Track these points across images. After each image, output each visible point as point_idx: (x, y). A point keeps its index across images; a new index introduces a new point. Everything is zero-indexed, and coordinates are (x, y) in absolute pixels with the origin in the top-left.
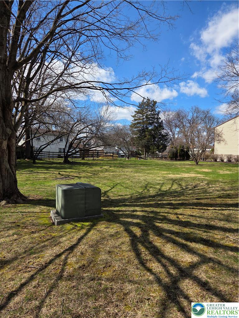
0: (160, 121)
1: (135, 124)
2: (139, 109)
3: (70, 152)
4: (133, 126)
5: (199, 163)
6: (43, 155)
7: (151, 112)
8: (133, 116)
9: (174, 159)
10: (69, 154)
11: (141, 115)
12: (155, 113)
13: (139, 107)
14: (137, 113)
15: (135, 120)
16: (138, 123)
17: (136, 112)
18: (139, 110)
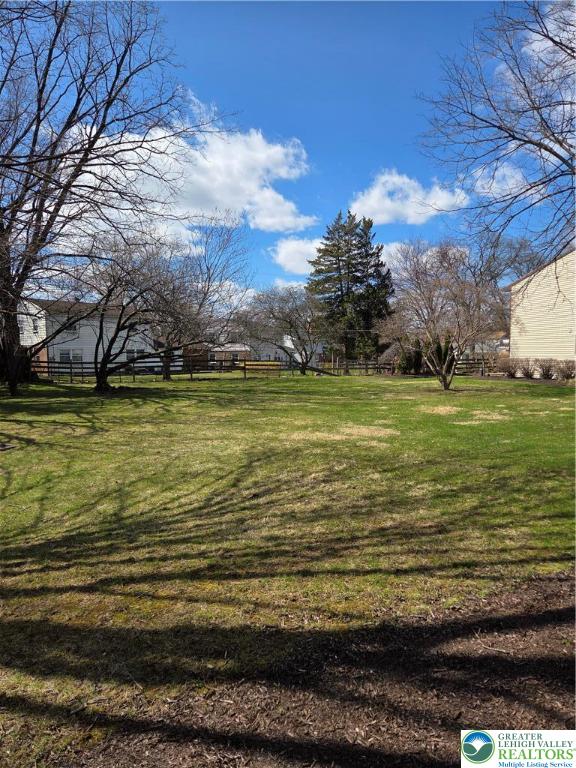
0: (384, 271)
1: (318, 283)
2: (328, 243)
3: (111, 362)
4: (314, 287)
5: (452, 386)
6: (57, 370)
7: (359, 248)
8: (313, 263)
9: (413, 371)
10: (109, 366)
11: (331, 258)
12: (371, 252)
13: (327, 239)
14: (325, 252)
15: (319, 272)
16: (327, 280)
17: (319, 251)
18: (326, 245)
